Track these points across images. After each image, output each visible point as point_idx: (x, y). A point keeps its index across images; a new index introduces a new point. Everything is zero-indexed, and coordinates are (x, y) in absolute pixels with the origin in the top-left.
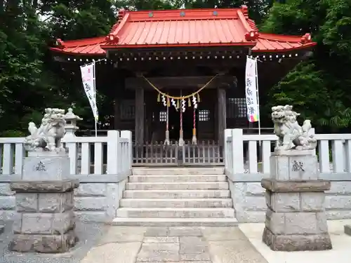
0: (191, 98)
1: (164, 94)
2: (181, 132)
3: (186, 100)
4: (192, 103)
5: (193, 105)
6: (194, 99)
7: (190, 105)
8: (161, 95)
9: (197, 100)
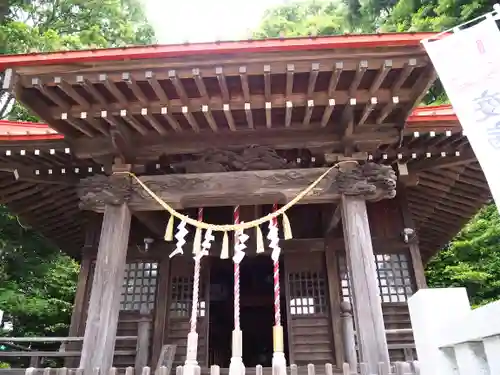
0: (265, 228)
1: (185, 219)
2: (237, 335)
3: (251, 232)
4: (267, 242)
5: (269, 250)
6: (273, 231)
7: (260, 249)
8: (177, 221)
9: (281, 234)
